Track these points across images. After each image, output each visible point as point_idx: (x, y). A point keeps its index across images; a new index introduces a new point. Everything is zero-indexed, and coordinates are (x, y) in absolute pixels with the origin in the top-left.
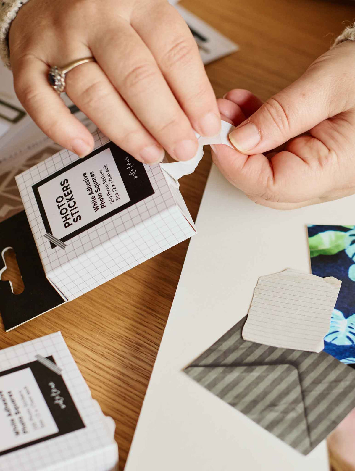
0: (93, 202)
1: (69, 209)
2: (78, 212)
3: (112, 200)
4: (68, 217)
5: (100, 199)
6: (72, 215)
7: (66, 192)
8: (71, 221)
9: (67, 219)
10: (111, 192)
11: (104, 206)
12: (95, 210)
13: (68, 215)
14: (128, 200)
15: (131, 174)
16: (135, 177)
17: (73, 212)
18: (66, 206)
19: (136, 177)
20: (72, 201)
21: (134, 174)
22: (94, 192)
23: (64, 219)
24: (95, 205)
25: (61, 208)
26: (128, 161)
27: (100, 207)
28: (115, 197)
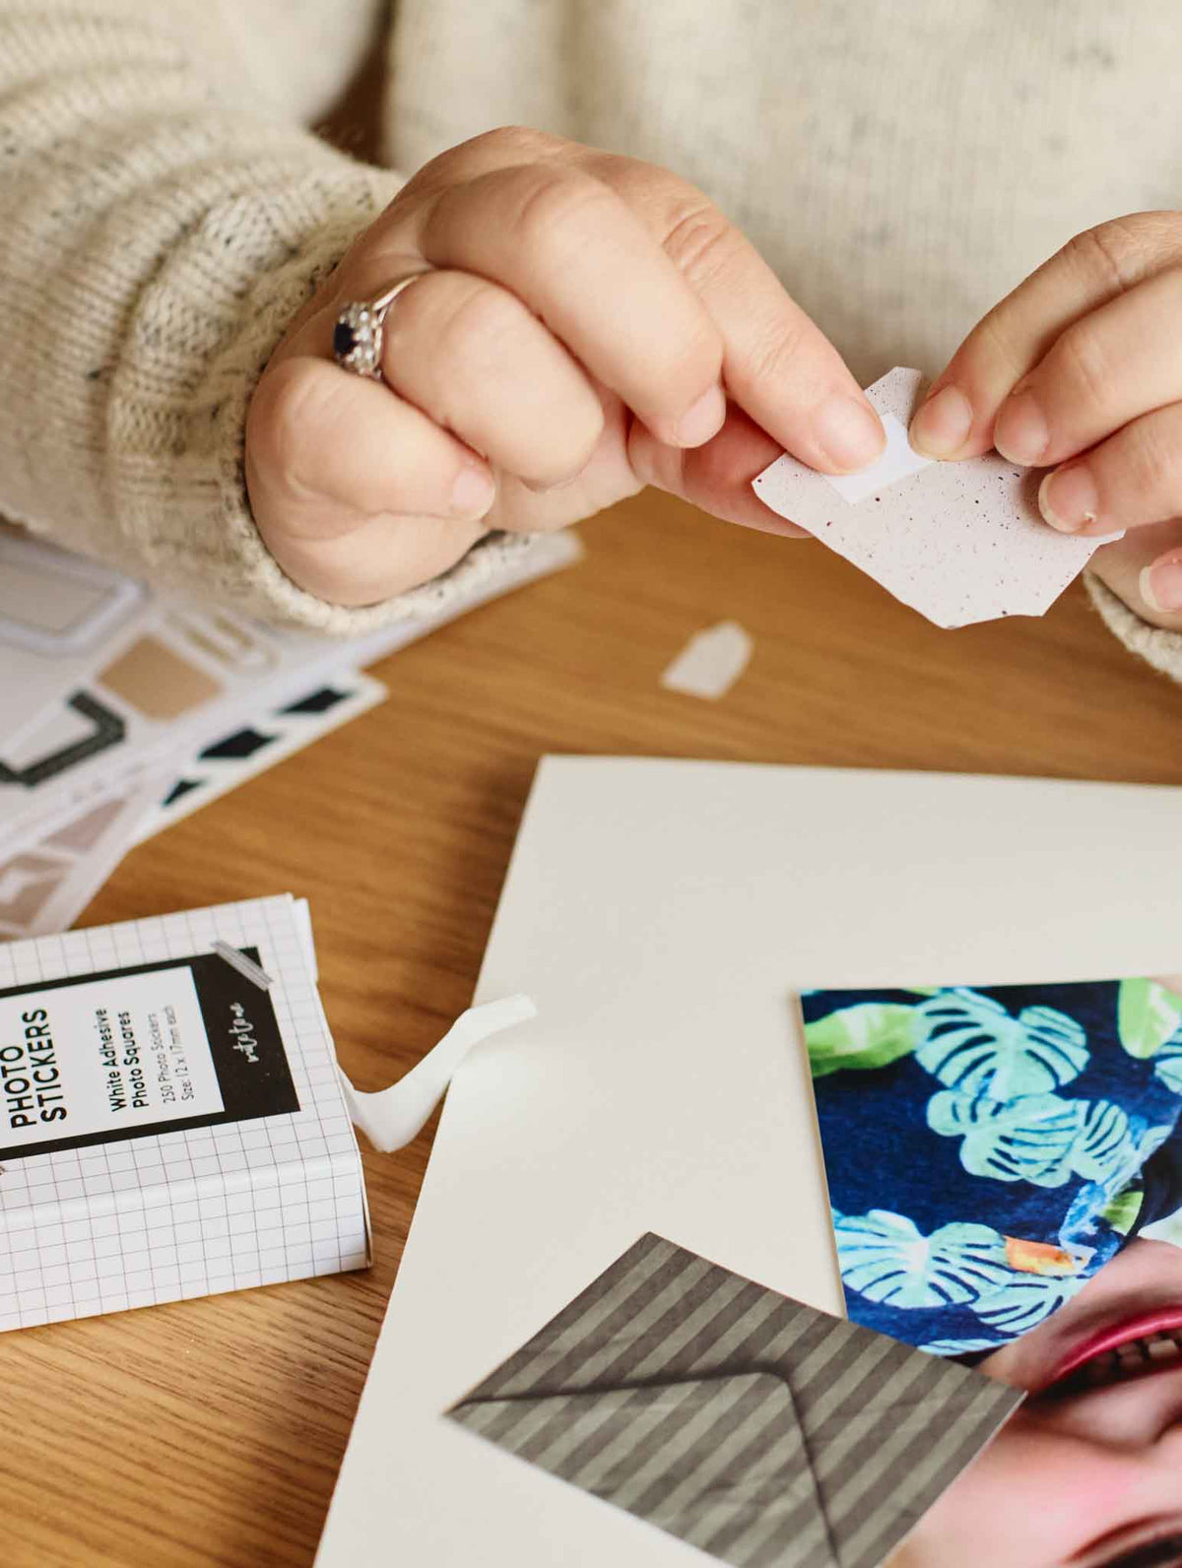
0: (110, 1085)
1: (34, 1085)
2: (61, 1097)
3: (170, 1096)
4: (26, 1103)
5: (134, 1083)
6: (41, 1101)
7: (34, 1042)
8: (33, 1114)
9: (21, 1107)
10: (171, 1075)
11: (142, 1105)
12: (113, 1105)
13: (29, 1097)
14: (219, 1107)
15: (240, 1047)
16: (250, 1057)
17: (46, 1094)
18: (28, 1075)
19: (253, 1059)
20: (50, 1066)
21: (249, 1049)
22: (119, 1061)
23: (15, 1105)
24: (115, 1094)
25: (11, 1076)
26: (239, 1014)
27: (129, 1102)
28: (179, 1091)
